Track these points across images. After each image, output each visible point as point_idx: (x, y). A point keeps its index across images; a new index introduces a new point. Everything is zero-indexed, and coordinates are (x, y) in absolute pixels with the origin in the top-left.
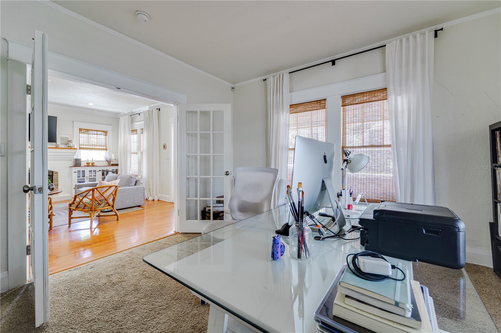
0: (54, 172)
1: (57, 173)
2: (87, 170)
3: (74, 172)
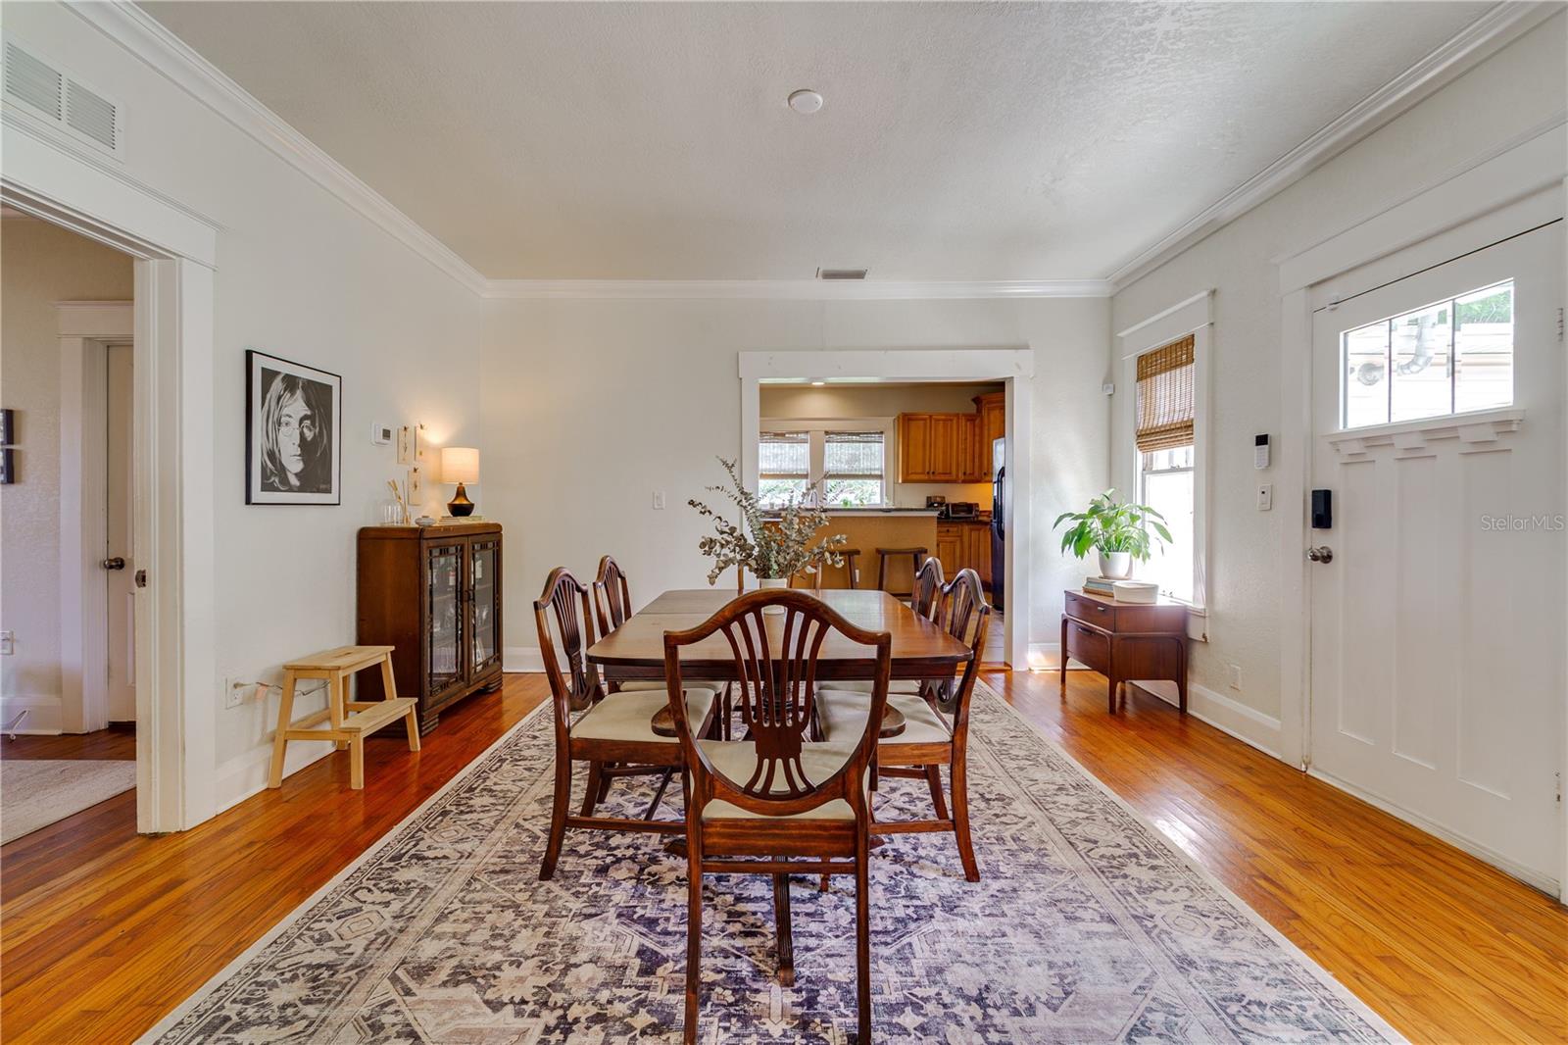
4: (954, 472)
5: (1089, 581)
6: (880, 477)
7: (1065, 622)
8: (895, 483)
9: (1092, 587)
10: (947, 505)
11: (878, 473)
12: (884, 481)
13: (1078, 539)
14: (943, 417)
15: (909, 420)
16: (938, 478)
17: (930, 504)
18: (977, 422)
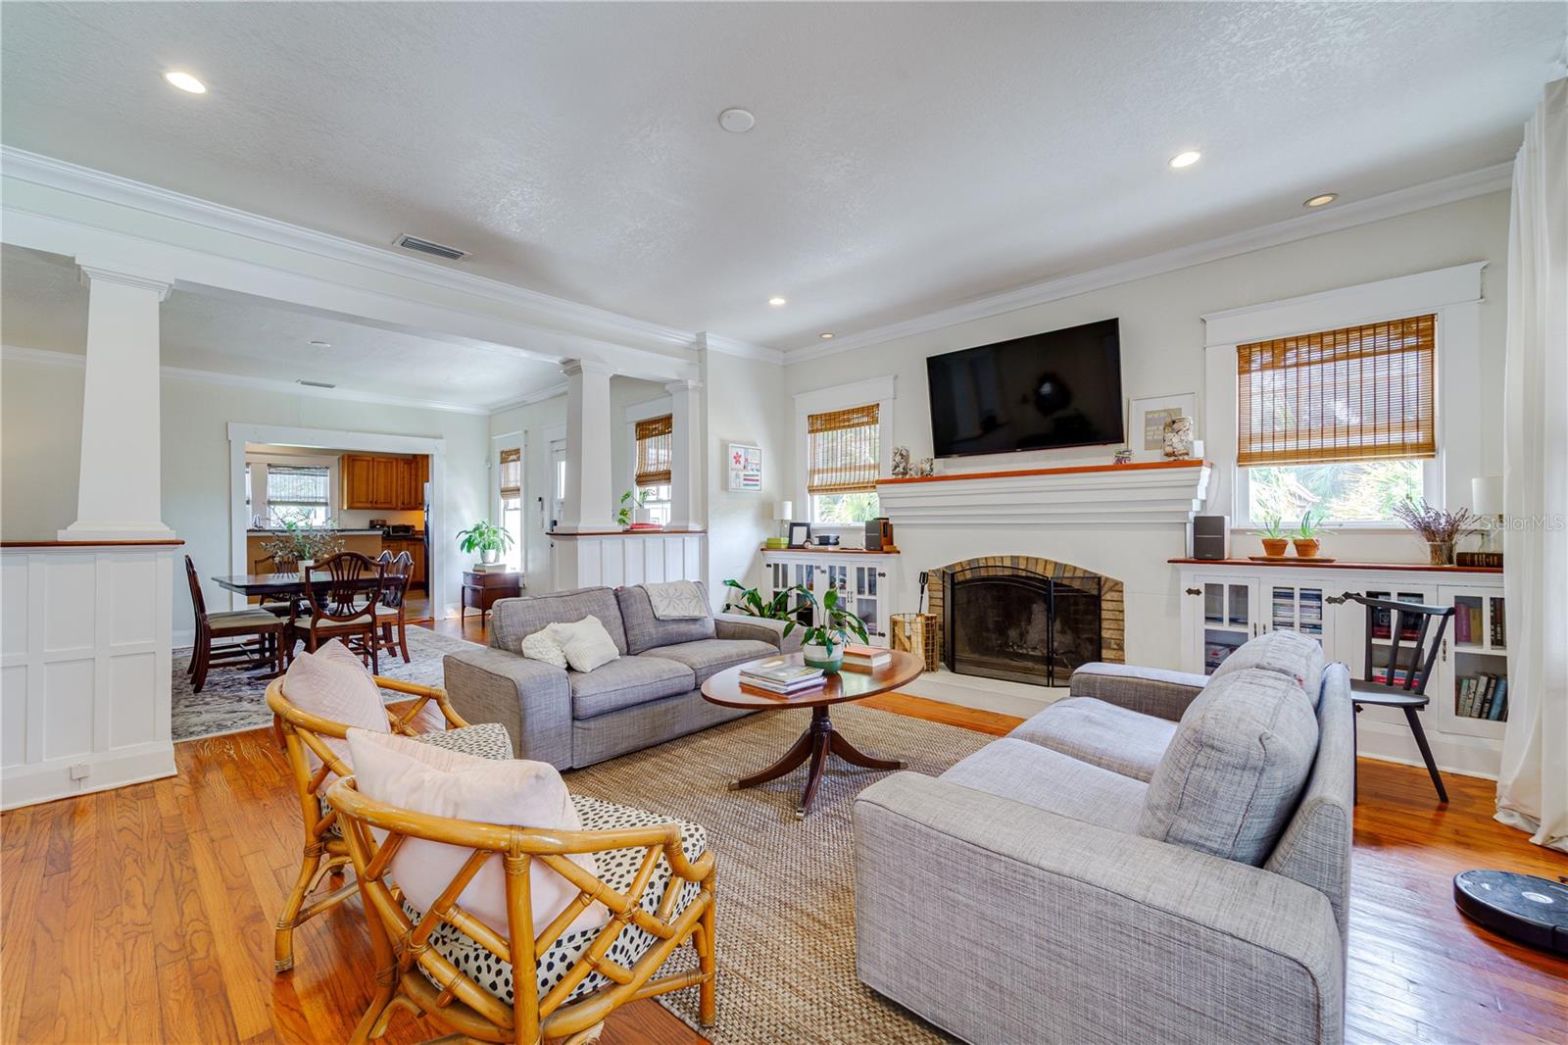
0: (1107, 579)
1: (1117, 587)
2: (1261, 585)
3: (1190, 592)
4: (394, 499)
5: (476, 565)
6: (326, 504)
7: (463, 588)
8: (341, 509)
9: (477, 568)
10: (388, 527)
11: (322, 500)
12: (329, 508)
13: (469, 544)
14: (384, 460)
15: (354, 460)
16: (379, 506)
17: (373, 526)
18: (413, 465)
